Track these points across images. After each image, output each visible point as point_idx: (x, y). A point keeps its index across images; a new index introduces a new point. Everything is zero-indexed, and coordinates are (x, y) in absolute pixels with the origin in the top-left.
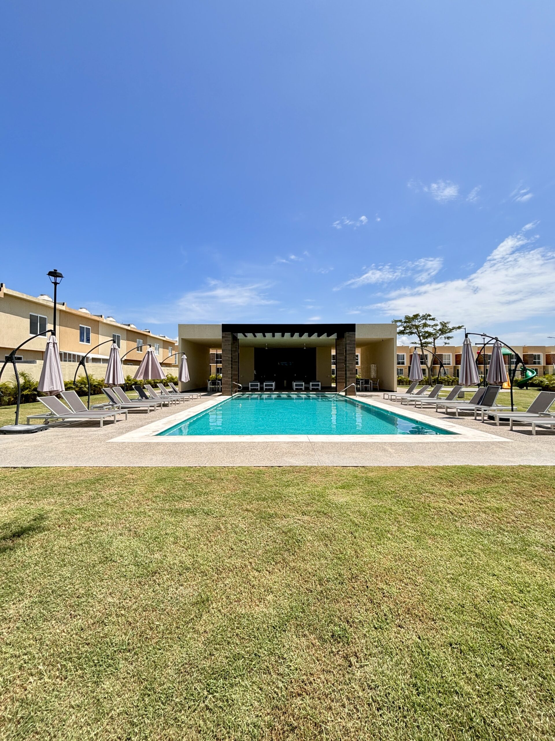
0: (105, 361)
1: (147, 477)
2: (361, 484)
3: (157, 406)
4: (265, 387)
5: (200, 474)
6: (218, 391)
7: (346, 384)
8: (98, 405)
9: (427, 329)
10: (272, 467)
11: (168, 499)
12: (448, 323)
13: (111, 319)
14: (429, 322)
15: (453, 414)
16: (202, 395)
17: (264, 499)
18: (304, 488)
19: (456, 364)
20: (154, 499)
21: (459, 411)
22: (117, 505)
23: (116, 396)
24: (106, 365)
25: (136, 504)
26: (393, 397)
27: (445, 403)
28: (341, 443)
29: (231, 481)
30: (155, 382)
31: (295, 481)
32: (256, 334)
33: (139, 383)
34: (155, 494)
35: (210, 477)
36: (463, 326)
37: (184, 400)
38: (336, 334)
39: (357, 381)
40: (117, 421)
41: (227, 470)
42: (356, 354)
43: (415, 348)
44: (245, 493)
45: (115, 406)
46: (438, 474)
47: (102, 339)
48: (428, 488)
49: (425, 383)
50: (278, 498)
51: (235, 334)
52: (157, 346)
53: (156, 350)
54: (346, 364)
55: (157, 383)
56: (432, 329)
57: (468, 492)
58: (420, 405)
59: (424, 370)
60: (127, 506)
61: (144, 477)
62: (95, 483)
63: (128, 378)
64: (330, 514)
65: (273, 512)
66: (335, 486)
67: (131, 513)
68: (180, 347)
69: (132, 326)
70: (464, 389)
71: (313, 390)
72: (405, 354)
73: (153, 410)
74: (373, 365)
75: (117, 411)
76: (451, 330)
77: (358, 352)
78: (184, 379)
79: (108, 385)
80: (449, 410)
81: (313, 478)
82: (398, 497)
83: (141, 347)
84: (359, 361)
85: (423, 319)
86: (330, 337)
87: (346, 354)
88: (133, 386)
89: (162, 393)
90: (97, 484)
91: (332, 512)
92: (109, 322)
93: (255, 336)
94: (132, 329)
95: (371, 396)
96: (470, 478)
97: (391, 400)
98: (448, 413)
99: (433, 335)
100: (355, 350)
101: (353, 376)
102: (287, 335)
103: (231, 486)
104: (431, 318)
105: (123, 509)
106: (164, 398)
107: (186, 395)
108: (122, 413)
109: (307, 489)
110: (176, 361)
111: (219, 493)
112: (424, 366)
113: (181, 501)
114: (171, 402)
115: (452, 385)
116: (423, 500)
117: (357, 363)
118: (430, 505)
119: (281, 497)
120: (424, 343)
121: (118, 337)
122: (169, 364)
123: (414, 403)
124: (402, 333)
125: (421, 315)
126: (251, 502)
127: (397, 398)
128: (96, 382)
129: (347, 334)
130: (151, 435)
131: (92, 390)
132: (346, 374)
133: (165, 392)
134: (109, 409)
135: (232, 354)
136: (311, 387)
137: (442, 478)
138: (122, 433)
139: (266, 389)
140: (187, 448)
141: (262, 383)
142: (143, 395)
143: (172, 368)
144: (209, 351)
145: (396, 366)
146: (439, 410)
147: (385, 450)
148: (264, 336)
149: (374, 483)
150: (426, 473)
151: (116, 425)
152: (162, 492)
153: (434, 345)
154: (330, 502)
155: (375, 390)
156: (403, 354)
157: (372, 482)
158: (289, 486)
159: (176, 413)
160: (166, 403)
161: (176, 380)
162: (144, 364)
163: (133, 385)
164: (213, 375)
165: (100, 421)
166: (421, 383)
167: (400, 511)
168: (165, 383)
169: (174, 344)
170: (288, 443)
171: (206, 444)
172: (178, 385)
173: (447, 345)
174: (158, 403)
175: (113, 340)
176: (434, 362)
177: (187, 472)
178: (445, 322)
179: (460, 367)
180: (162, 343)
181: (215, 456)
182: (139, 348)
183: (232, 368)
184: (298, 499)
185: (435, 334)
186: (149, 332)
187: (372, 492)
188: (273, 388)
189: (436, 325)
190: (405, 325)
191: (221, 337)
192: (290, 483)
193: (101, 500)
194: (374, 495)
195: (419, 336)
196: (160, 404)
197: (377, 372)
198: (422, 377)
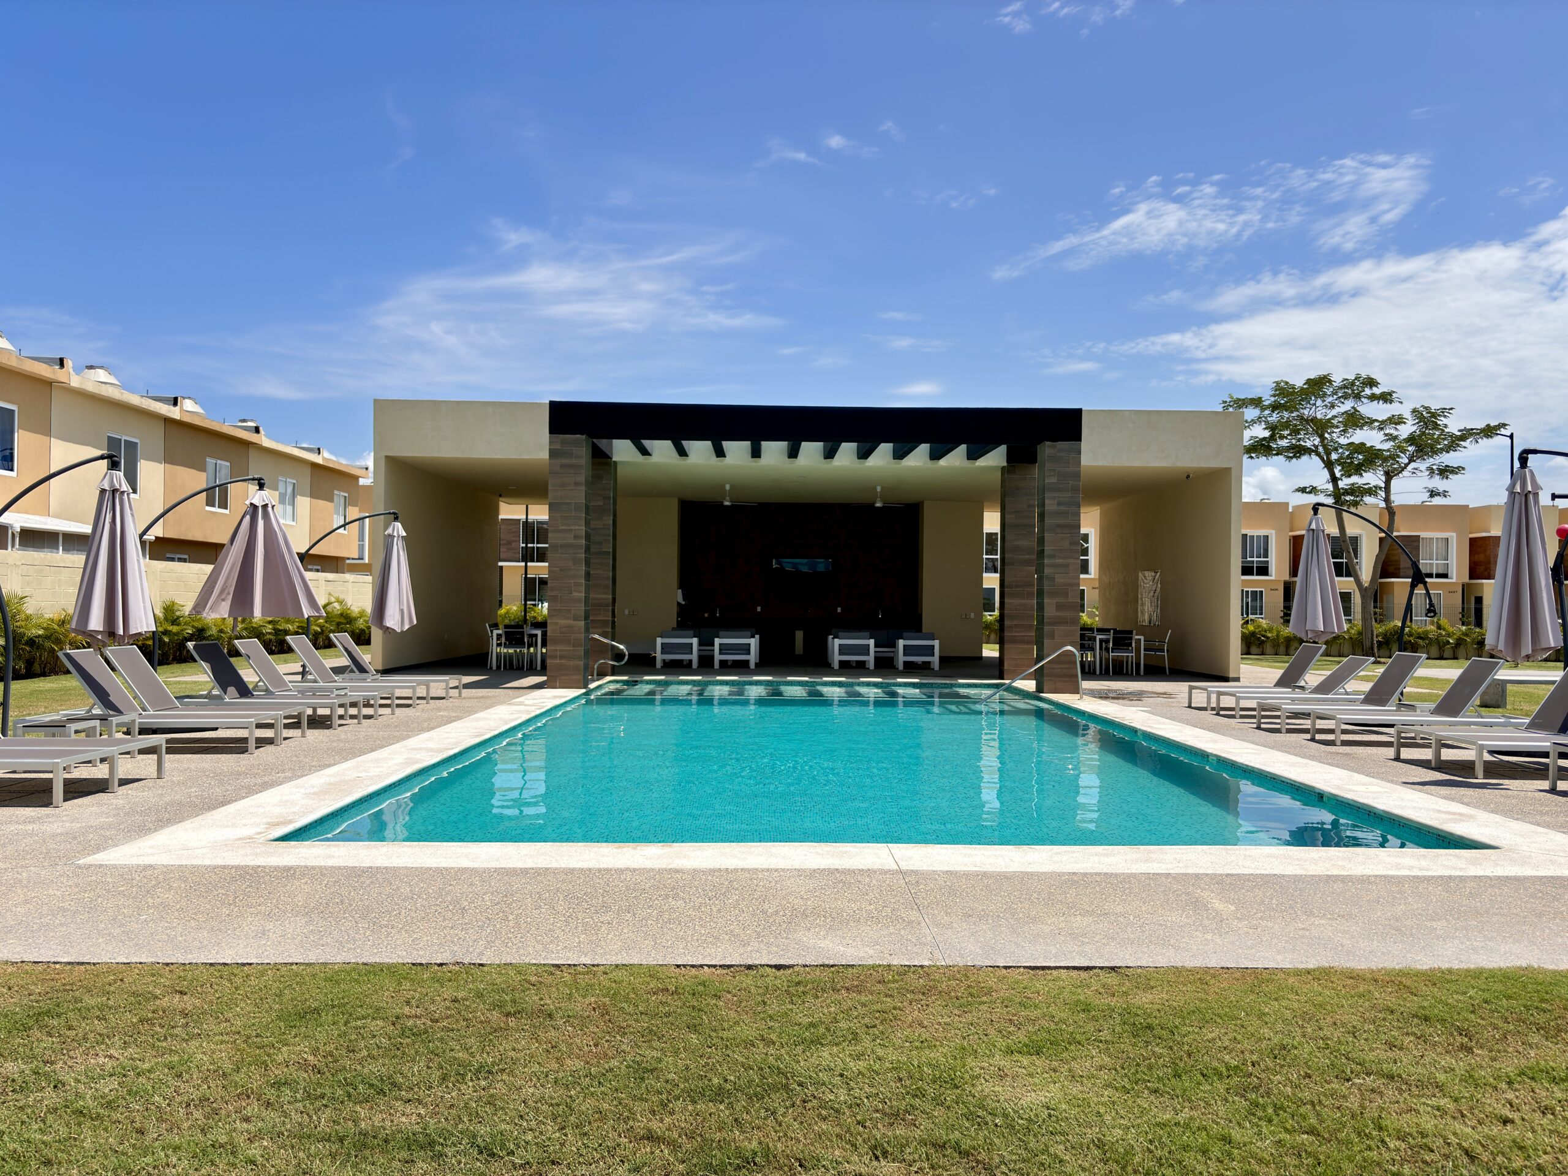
0: (73, 541)
1: (244, 1007)
2: (1105, 1035)
3: (287, 726)
4: (718, 657)
5: (461, 995)
6: (532, 670)
7: (1040, 649)
8: (47, 718)
9: (1360, 436)
10: (749, 967)
11: (328, 1091)
12: (1445, 411)
13: (102, 375)
14: (1369, 409)
15: (1465, 768)
16: (467, 686)
17: (719, 1095)
18: (880, 1052)
19: (1471, 578)
20: (270, 1094)
21: (1487, 757)
22: (117, 1116)
23: (118, 684)
24: (78, 559)
25: (197, 1114)
26: (1227, 702)
27: (1429, 724)
28: (1025, 878)
29: (584, 1022)
30: (277, 632)
31: (843, 1025)
32: (685, 443)
33: (213, 631)
34: (277, 1072)
35: (499, 1006)
36: (1504, 425)
37: (391, 702)
38: (1002, 449)
39: (1082, 637)
40: (123, 782)
41: (568, 978)
42: (1083, 531)
43: (1316, 508)
44: (642, 1071)
45: (115, 720)
46: (1412, 1004)
47: (62, 452)
48: (1371, 1056)
49: (1347, 648)
50: (774, 1088)
51: (602, 443)
52: (286, 484)
53: (282, 501)
54: (1040, 570)
55: (286, 632)
56: (1380, 436)
57: (1531, 1074)
58: (1331, 731)
59: (1346, 597)
60: (160, 1120)
61: (231, 1004)
62: (27, 1029)
63: (170, 614)
64: (983, 1156)
65: (754, 1144)
66: (1002, 1043)
67: (176, 1148)
68: (380, 493)
69: (188, 405)
70: (1504, 674)
71: (910, 669)
72: (1272, 533)
73: (270, 741)
74: (1149, 575)
75: (120, 742)
76: (1455, 442)
77: (1090, 523)
78: (393, 620)
79: (90, 640)
80: (1447, 754)
81: (913, 1014)
82: (1256, 1088)
83: (223, 487)
84: (1093, 558)
85: (1346, 397)
86: (982, 462)
87: (1042, 530)
88: (190, 645)
89: (304, 673)
90: (36, 1033)
91: (990, 1147)
92: (90, 387)
93: (682, 453)
94: (187, 419)
95: (1138, 696)
96: (1541, 1019)
97: (1218, 711)
98: (1441, 766)
99: (1385, 460)
100: (1078, 515)
101: (1067, 614)
102: (811, 450)
103: (582, 1041)
104: (1377, 391)
105: (141, 1132)
106: (314, 693)
107: (404, 685)
108: (142, 752)
109: (892, 1055)
110: (361, 548)
111: (536, 1068)
112: (1345, 583)
113: (381, 1101)
114: (341, 711)
115: (1455, 658)
116: (1353, 1102)
117: (1084, 568)
118: (1383, 1123)
119: (786, 1087)
120: (1347, 492)
121: (131, 446)
122: (337, 560)
123: (1306, 724)
124: (1261, 448)
125: (1337, 379)
126: (664, 1105)
127: (1244, 704)
128: (39, 626)
129: (1047, 450)
130: (262, 839)
131: (19, 657)
132: (1041, 607)
133: (320, 668)
134: (89, 732)
135: (587, 524)
136: (901, 659)
137: (1426, 1019)
138: (143, 830)
139: (723, 663)
140: (406, 890)
141: (706, 642)
142: (227, 678)
143: (348, 576)
144: (497, 512)
145: (1238, 582)
146: (1406, 753)
147: (1198, 905)
148: (720, 453)
149: (1158, 1031)
150: (1362, 996)
151: (120, 797)
152: (304, 1065)
153: (1387, 500)
154: (983, 1108)
155: (1154, 672)
156: (1262, 532)
157: (1150, 1027)
158: (817, 1042)
159: (362, 752)
160: (321, 712)
161: (361, 624)
162: (233, 557)
163: (190, 638)
164: (512, 606)
165: (50, 781)
166: (1336, 646)
167: (1265, 1146)
168: (316, 634)
169: (356, 478)
170: (814, 873)
171: (485, 875)
172: (368, 642)
173: (1437, 501)
174: (288, 712)
175: (109, 457)
176: (1386, 568)
177: (406, 985)
178: (1434, 407)
179: (1490, 590)
180: (308, 471)
181: (518, 925)
182: (217, 495)
183: (588, 575)
184: (857, 1092)
185: (1394, 457)
186: (257, 430)
187: (1150, 1067)
188: (753, 657)
189: (1397, 420)
190: (1274, 418)
191: (545, 455)
192: (822, 1030)
193: (50, 1097)
194: (1160, 1079)
195: (1329, 465)
196: (299, 716)
197: (1165, 600)
198: (1341, 626)
